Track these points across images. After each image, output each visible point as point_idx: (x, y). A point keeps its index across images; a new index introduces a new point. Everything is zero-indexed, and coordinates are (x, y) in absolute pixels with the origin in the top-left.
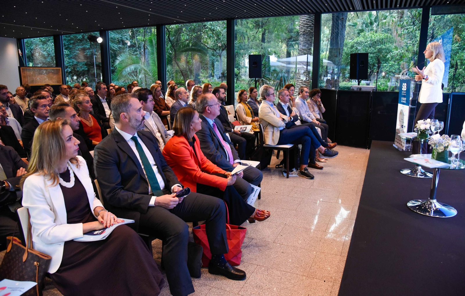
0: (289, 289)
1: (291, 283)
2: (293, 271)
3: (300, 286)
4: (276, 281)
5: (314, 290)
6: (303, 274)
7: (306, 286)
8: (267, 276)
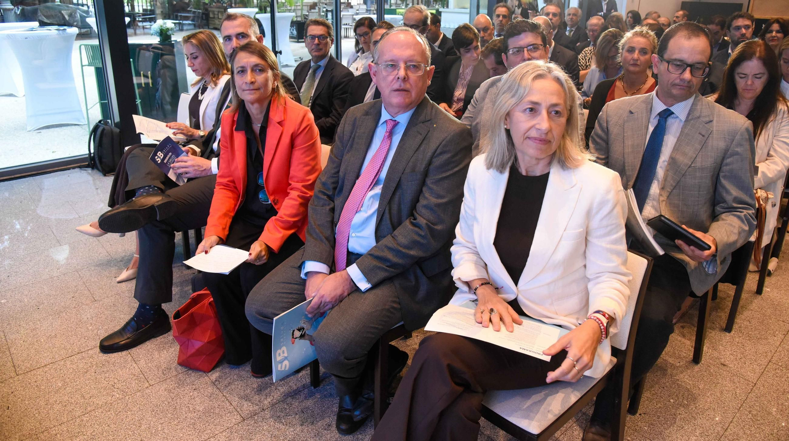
0: (53, 393)
1: (58, 402)
2: (76, 424)
3: (36, 410)
4: (87, 388)
5: (3, 422)
6: (49, 433)
7: (25, 418)
8: (113, 383)
